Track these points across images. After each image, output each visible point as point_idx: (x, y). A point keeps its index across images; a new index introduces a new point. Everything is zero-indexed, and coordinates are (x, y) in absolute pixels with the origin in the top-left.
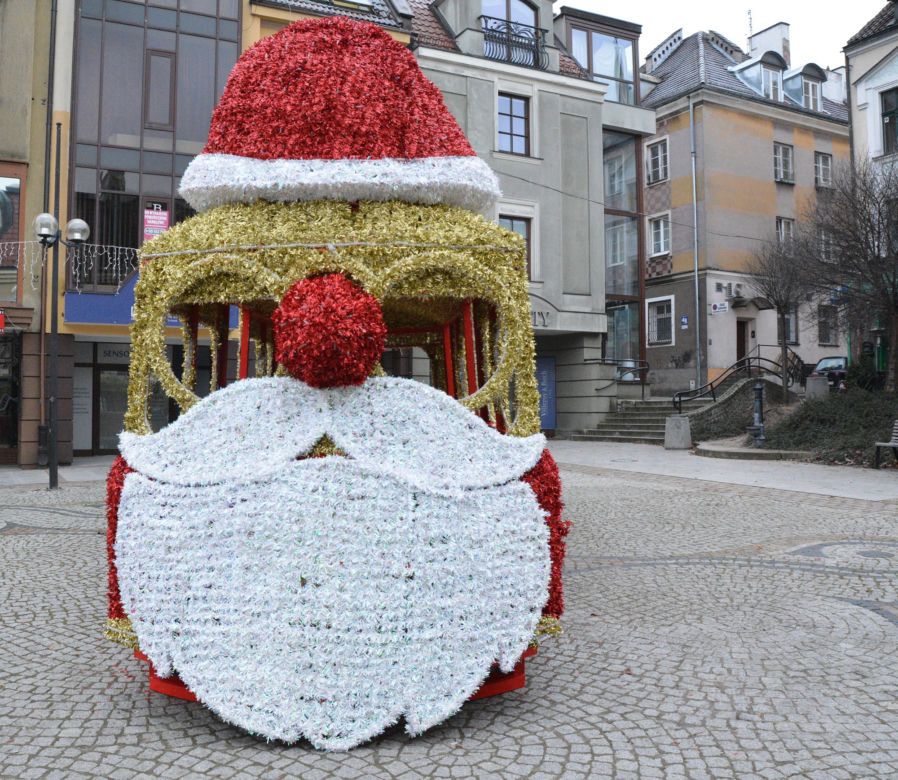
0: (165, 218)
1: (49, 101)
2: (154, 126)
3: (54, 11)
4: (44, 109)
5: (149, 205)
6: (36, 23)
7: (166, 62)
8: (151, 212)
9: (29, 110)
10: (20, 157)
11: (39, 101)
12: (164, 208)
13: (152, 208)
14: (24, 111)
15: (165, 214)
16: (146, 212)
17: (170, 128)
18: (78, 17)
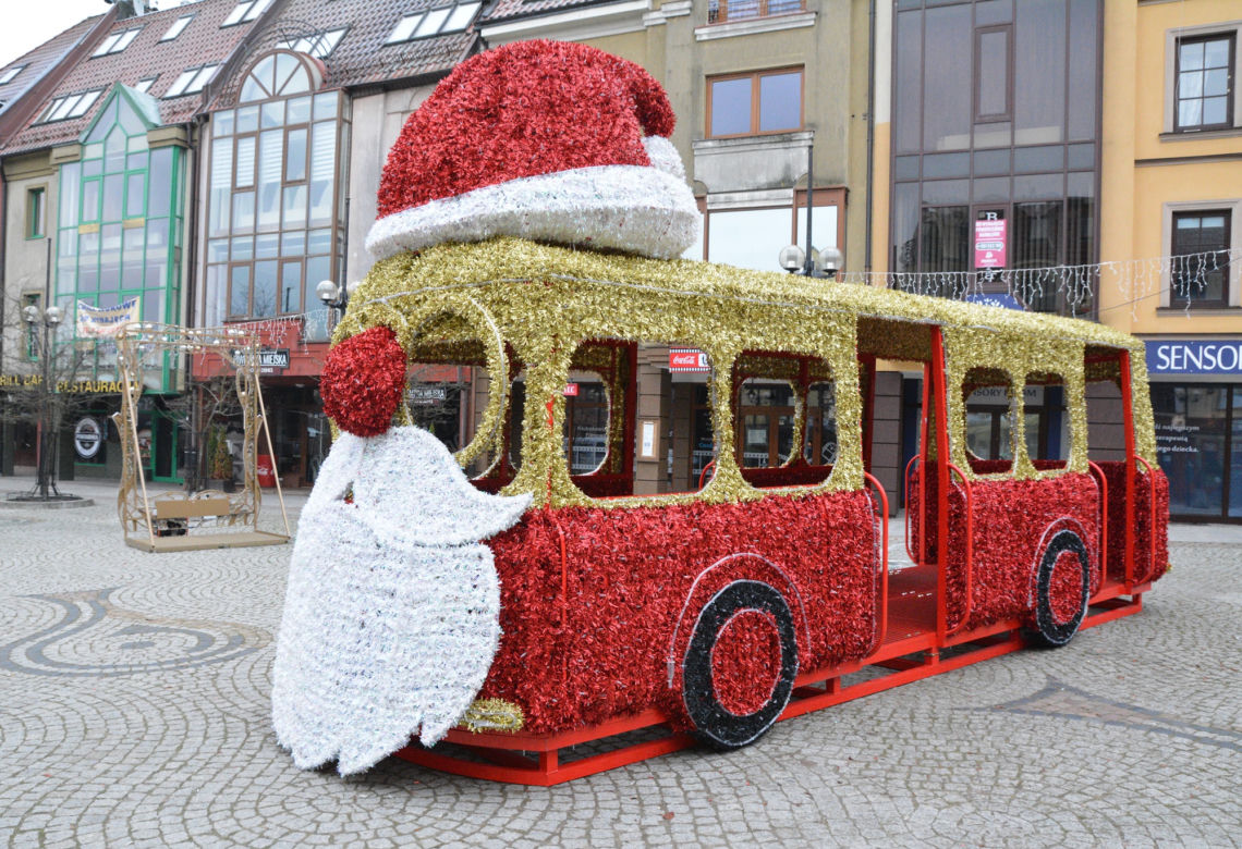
0: (1002, 229)
1: (870, 115)
2: (987, 119)
3: (873, 13)
4: (864, 125)
5: (982, 215)
6: (852, 32)
7: (1000, 38)
8: (984, 223)
9: (847, 130)
10: (838, 182)
11: (860, 117)
12: (1000, 217)
13: (985, 218)
14: (842, 129)
15: (1002, 223)
16: (978, 224)
17: (1008, 117)
18: (897, 12)
